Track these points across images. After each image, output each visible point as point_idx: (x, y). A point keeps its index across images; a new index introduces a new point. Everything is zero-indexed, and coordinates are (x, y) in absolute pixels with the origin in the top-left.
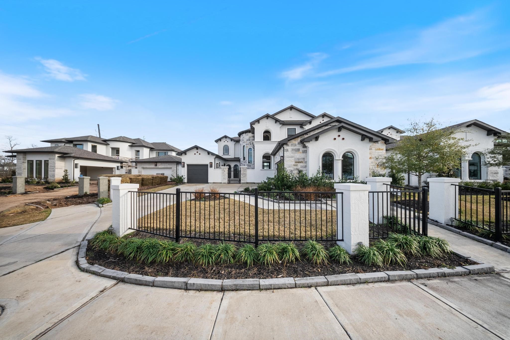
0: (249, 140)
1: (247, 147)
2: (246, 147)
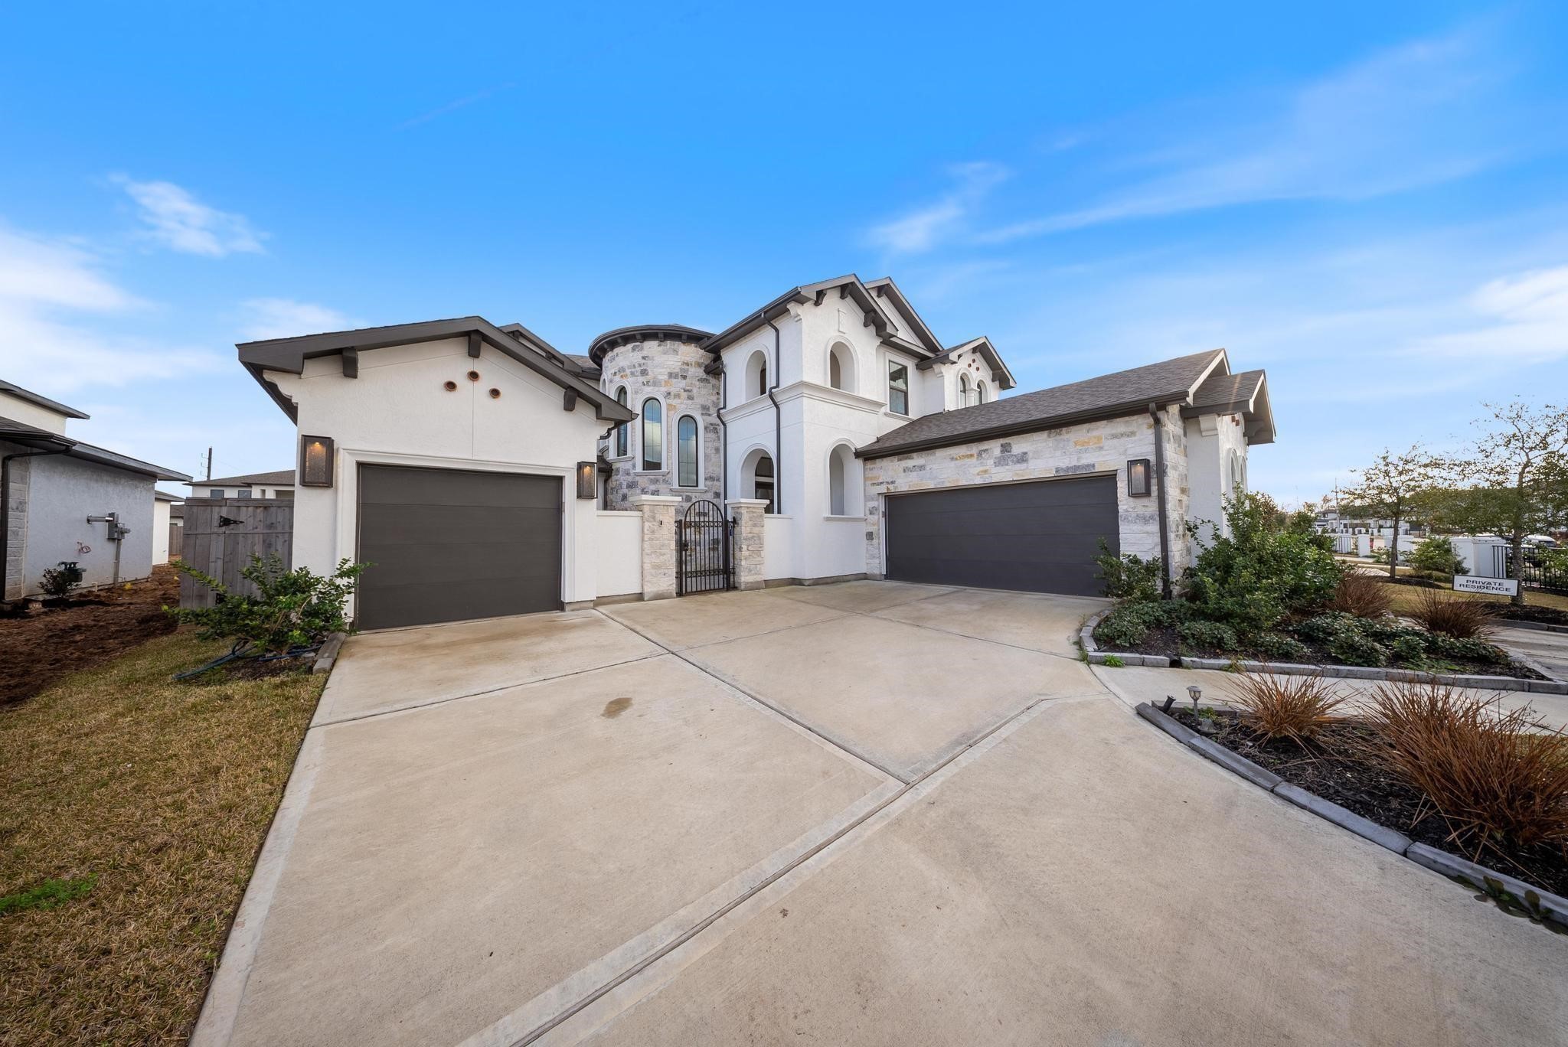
0: (685, 377)
1: (670, 407)
2: (668, 410)
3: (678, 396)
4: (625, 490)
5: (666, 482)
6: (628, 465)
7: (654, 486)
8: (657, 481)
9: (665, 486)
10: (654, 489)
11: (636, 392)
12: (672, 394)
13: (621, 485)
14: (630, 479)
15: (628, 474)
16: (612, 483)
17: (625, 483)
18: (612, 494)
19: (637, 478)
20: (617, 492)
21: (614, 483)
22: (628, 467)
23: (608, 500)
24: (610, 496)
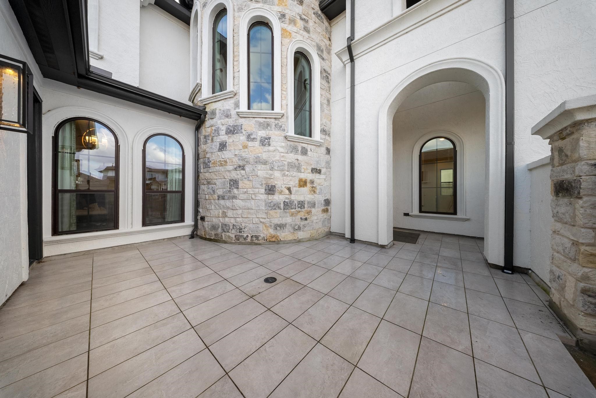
1: (285, 33)
3: (293, 21)
4: (223, 137)
5: (279, 127)
6: (228, 105)
7: (264, 132)
8: (268, 125)
9: (277, 132)
10: (264, 135)
11: (240, 9)
12: (287, 17)
13: (217, 131)
14: (230, 122)
15: (228, 116)
16: (206, 130)
17: (224, 128)
18: (206, 143)
19: (241, 121)
20: (212, 140)
21: (209, 130)
22: (228, 108)
23: (200, 151)
24: (203, 147)
